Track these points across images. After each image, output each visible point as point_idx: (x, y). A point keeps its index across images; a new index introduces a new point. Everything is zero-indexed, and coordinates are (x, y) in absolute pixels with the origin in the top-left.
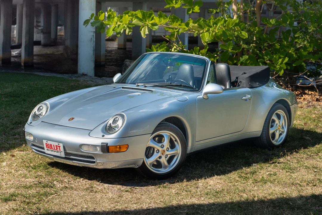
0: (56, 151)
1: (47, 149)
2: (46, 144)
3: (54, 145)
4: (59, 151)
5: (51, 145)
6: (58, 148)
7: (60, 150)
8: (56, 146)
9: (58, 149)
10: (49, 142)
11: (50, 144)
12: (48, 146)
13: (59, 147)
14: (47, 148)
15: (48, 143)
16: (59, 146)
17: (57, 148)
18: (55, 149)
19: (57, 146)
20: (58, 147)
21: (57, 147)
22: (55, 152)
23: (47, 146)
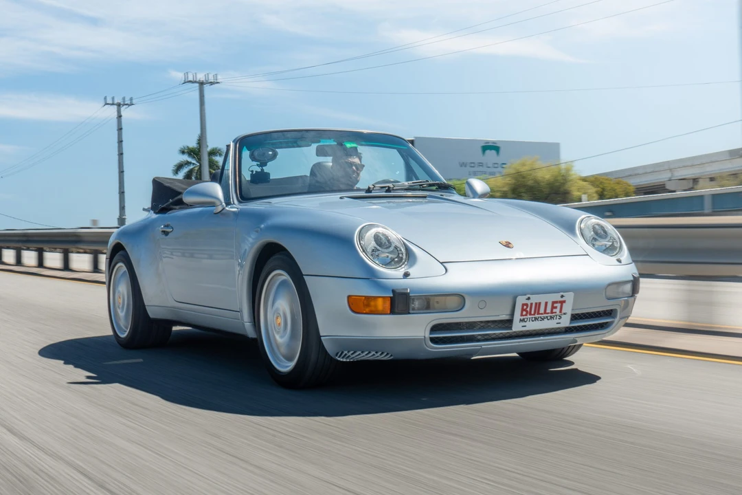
0: (547, 317)
1: (522, 318)
2: (523, 305)
3: (546, 303)
4: (558, 313)
5: (540, 303)
6: (556, 308)
7: (561, 311)
8: (554, 303)
9: (554, 310)
10: (535, 299)
11: (536, 304)
12: (528, 309)
13: (562, 302)
14: (522, 315)
15: (529, 302)
16: (559, 302)
17: (553, 307)
18: (549, 310)
19: (556, 302)
20: (558, 305)
21: (555, 305)
22: (543, 319)
23: (523, 310)
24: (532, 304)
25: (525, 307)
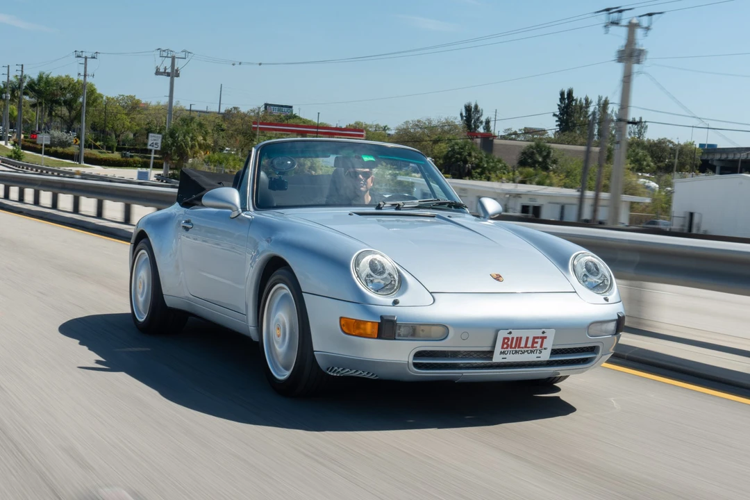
0: (527, 351)
1: (503, 350)
2: (504, 339)
3: (527, 338)
4: (538, 348)
5: (521, 338)
6: (537, 343)
7: (541, 346)
8: (535, 338)
9: (535, 345)
10: (516, 334)
11: (517, 338)
12: (509, 343)
13: (543, 338)
14: (502, 348)
15: (510, 336)
16: (541, 338)
17: (534, 342)
18: (529, 344)
19: (538, 338)
20: (539, 341)
21: (536, 340)
22: (523, 353)
23: (504, 343)
24: (513, 338)
25: (506, 341)
